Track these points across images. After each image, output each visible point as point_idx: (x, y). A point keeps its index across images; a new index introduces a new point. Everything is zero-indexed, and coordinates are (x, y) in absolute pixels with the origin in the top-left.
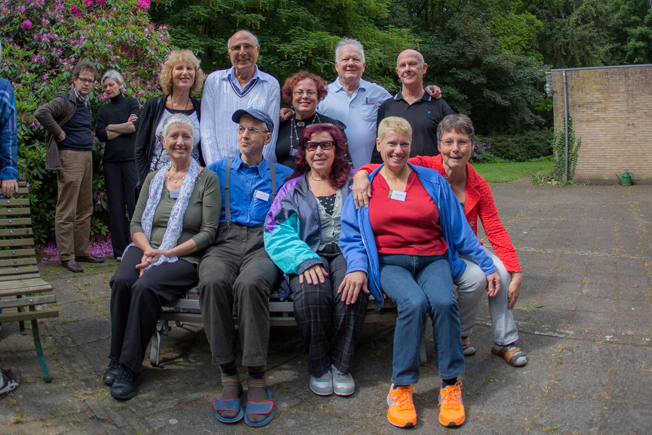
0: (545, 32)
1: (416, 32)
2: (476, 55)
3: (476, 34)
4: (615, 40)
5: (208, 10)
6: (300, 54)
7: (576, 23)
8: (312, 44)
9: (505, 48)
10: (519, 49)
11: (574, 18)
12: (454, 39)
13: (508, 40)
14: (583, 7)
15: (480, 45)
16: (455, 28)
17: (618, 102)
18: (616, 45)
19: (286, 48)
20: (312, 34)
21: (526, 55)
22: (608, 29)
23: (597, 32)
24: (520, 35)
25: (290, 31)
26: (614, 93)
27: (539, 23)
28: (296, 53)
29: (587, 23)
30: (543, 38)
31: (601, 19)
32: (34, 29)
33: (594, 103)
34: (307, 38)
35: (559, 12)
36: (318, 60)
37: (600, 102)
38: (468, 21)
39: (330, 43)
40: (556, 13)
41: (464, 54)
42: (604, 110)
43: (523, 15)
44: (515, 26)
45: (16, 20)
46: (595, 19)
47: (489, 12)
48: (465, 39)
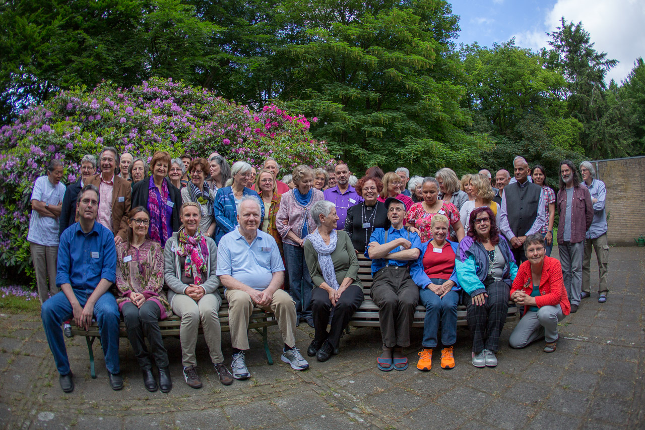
0: (585, 131)
1: (493, 135)
2: (537, 151)
3: (536, 135)
4: (634, 136)
5: (345, 125)
6: (412, 155)
7: (606, 123)
8: (420, 147)
9: (557, 145)
10: (567, 147)
11: (604, 120)
12: (521, 140)
13: (559, 138)
14: (610, 111)
15: (539, 143)
16: (521, 131)
17: (634, 184)
18: (635, 139)
19: (401, 151)
20: (420, 141)
21: (572, 149)
22: (629, 127)
23: (622, 130)
24: (568, 134)
25: (404, 139)
26: (632, 177)
27: (580, 124)
28: (409, 154)
29: (614, 123)
30: (584, 136)
31: (625, 119)
32: (231, 144)
33: (618, 185)
34: (417, 143)
35: (594, 116)
36: (425, 159)
37: (622, 185)
38: (530, 126)
39: (432, 147)
40: (592, 117)
41: (528, 151)
42: (625, 190)
43: (569, 119)
44: (563, 128)
45: (219, 139)
46: (619, 119)
47: (544, 118)
48: (528, 139)
